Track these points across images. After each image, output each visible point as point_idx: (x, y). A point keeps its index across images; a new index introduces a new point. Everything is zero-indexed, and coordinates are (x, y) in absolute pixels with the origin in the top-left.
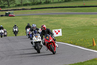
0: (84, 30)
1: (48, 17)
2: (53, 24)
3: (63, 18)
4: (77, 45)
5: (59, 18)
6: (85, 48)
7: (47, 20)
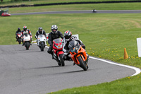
0: (111, 36)
1: (58, 17)
2: (66, 27)
3: (81, 18)
4: (101, 58)
5: (75, 18)
6: (112, 61)
7: (57, 21)
